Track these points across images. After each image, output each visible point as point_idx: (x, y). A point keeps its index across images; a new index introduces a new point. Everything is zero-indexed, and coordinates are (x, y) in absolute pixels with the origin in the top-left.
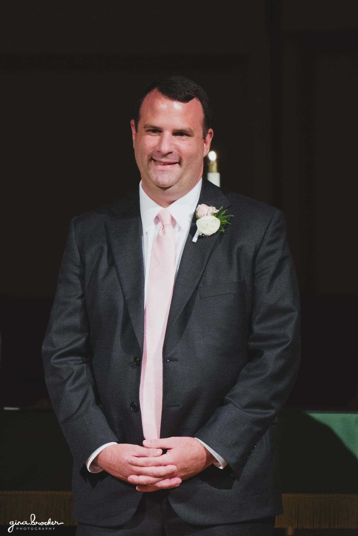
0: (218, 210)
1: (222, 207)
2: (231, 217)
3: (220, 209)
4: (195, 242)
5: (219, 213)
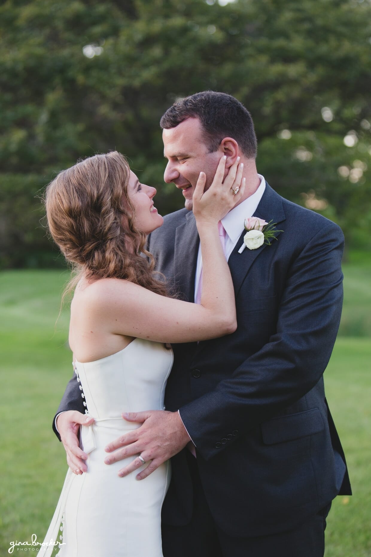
0: (267, 223)
1: (272, 220)
2: (281, 231)
3: (269, 222)
4: (240, 253)
5: (267, 226)
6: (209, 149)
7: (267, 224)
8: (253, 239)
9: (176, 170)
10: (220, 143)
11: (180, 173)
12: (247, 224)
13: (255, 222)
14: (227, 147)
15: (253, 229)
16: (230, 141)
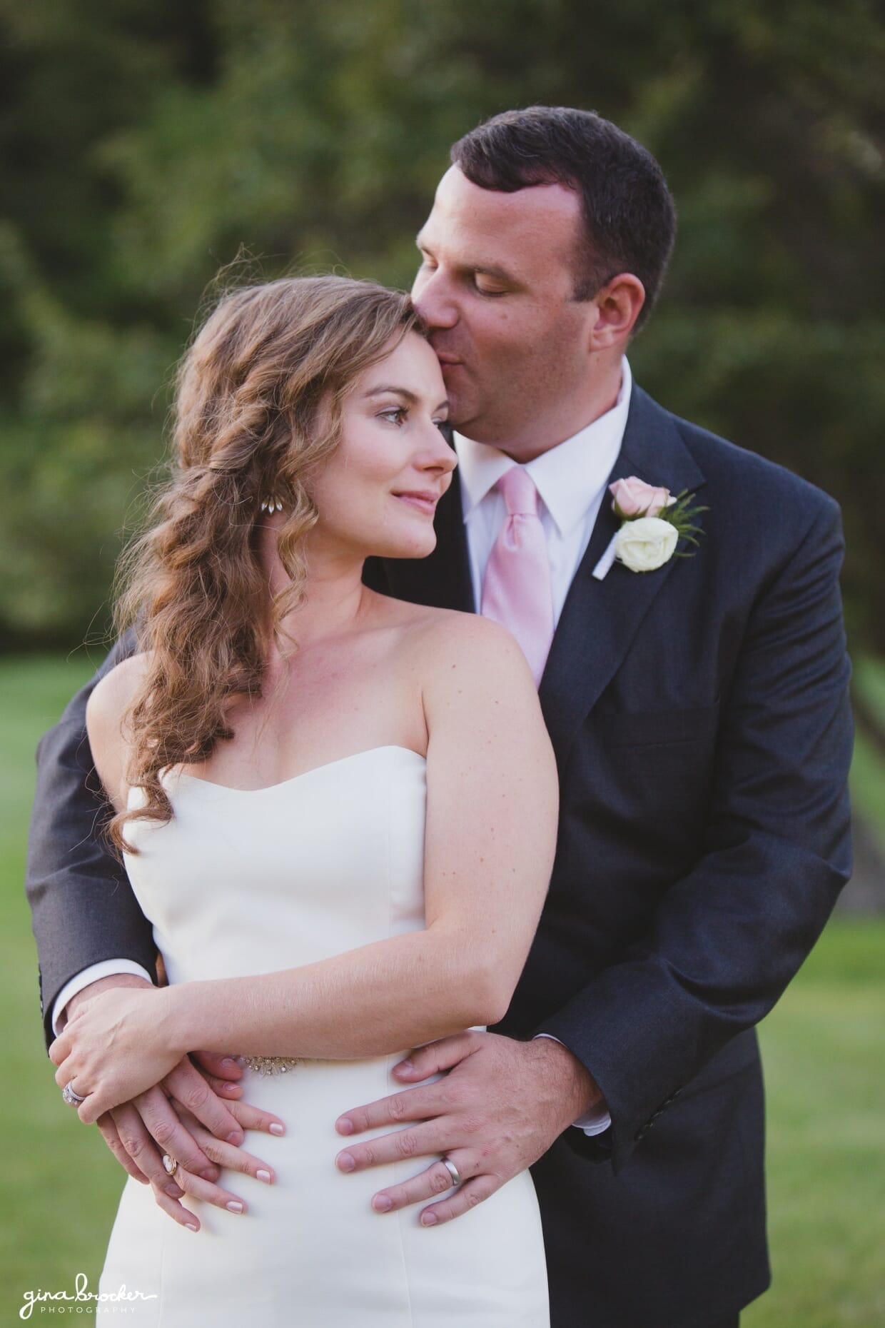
0: (675, 500)
4: (601, 578)
5: (673, 507)
6: (576, 291)
7: (673, 500)
8: (645, 544)
9: (455, 306)
10: (606, 283)
11: (460, 318)
12: (608, 497)
13: (634, 492)
14: (616, 297)
15: (643, 515)
16: (631, 287)
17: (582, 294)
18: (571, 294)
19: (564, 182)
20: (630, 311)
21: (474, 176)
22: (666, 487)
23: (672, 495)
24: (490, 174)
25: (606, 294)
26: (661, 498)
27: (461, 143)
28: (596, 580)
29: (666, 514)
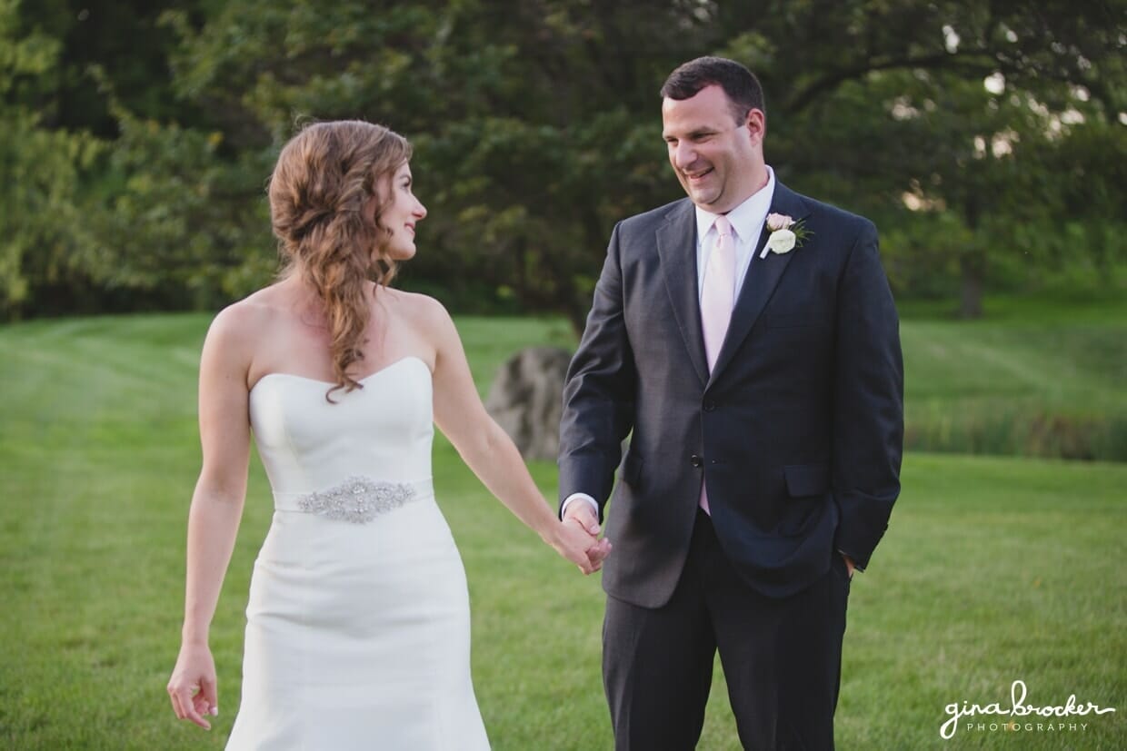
5: (795, 225)
6: (736, 123)
7: (794, 223)
8: (781, 241)
9: (694, 151)
10: (747, 116)
11: (698, 154)
12: (766, 223)
13: (775, 220)
14: (753, 120)
15: (781, 228)
16: (757, 113)
17: (740, 124)
18: (736, 125)
19: (712, 83)
20: (762, 125)
21: (675, 97)
22: (789, 215)
23: (793, 220)
24: (681, 93)
25: (749, 121)
26: (788, 221)
27: (664, 89)
28: (761, 259)
29: (791, 228)
